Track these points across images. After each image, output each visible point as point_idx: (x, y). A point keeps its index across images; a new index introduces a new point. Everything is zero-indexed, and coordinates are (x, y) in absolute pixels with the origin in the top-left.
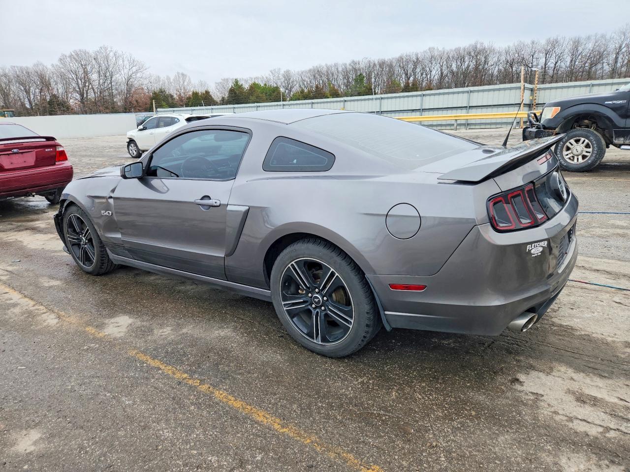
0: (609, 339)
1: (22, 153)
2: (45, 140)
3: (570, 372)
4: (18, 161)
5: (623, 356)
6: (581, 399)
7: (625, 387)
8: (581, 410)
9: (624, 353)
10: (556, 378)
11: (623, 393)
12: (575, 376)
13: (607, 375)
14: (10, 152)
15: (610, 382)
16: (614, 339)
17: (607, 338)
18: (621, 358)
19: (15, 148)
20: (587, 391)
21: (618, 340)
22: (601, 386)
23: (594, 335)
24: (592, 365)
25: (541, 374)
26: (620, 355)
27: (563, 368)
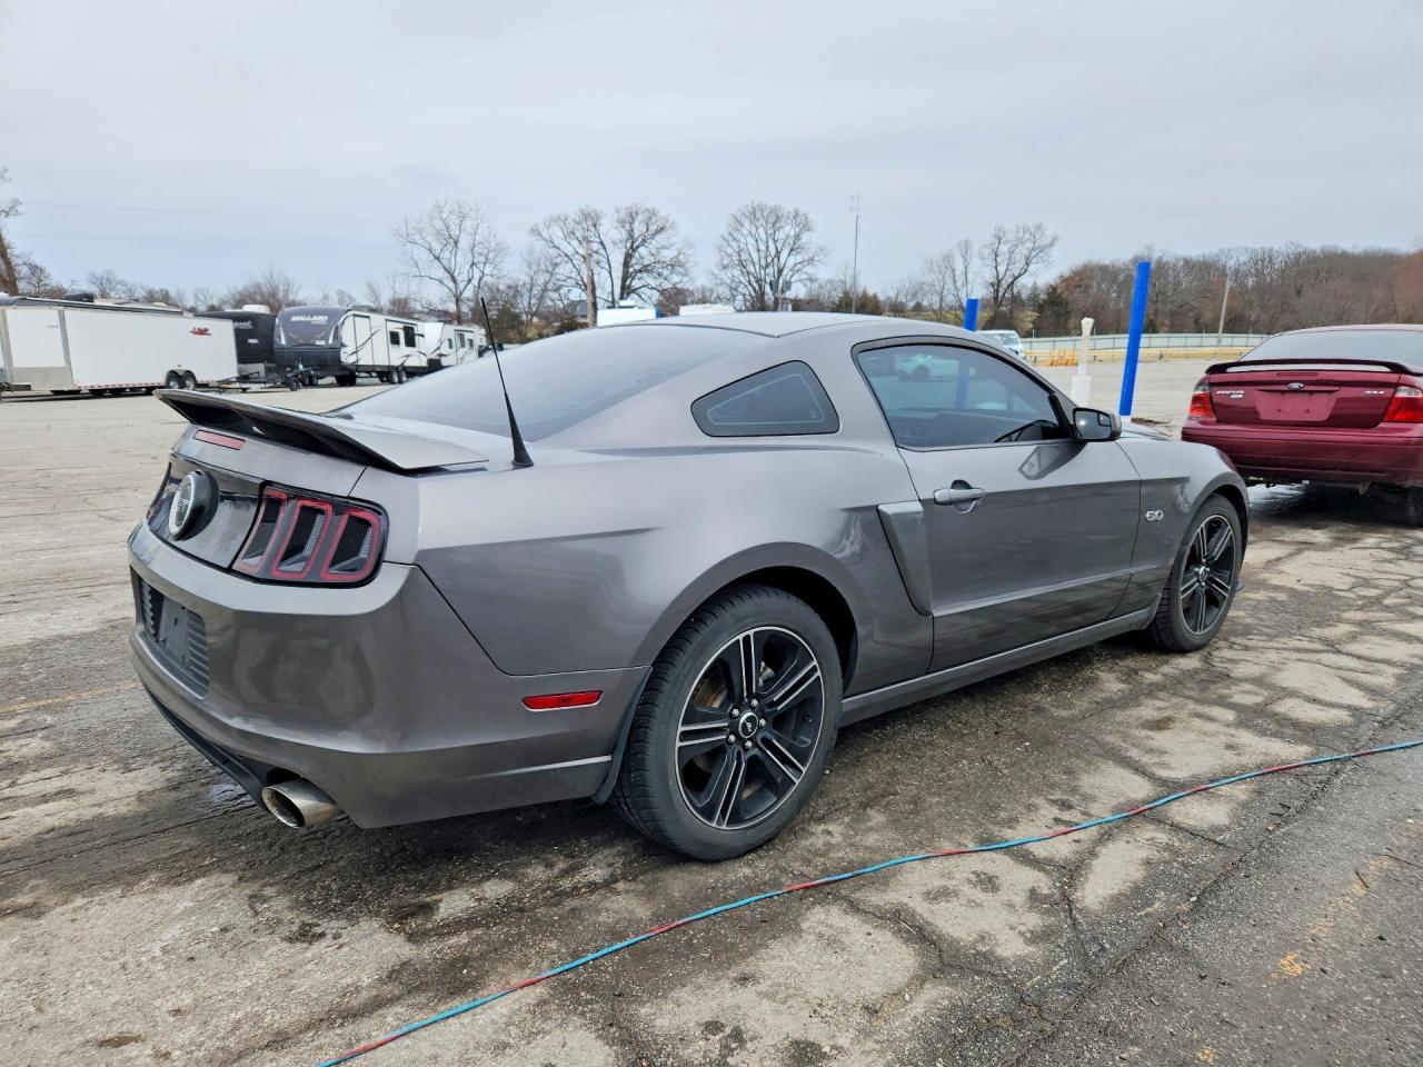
0: (79, 901)
1: (1311, 392)
2: (1387, 370)
3: (109, 810)
4: (1295, 408)
5: (34, 882)
6: (69, 793)
7: (8, 835)
8: (60, 785)
9: (33, 889)
10: (121, 795)
11: (6, 828)
12: (97, 811)
13: (47, 836)
14: (1285, 388)
15: (36, 830)
16: (70, 906)
17: (85, 900)
18: (36, 878)
19: (1296, 381)
20: (64, 803)
21: (59, 910)
22: (47, 818)
23: (119, 892)
24: (81, 838)
25: (150, 788)
26: (42, 881)
27: (123, 810)
